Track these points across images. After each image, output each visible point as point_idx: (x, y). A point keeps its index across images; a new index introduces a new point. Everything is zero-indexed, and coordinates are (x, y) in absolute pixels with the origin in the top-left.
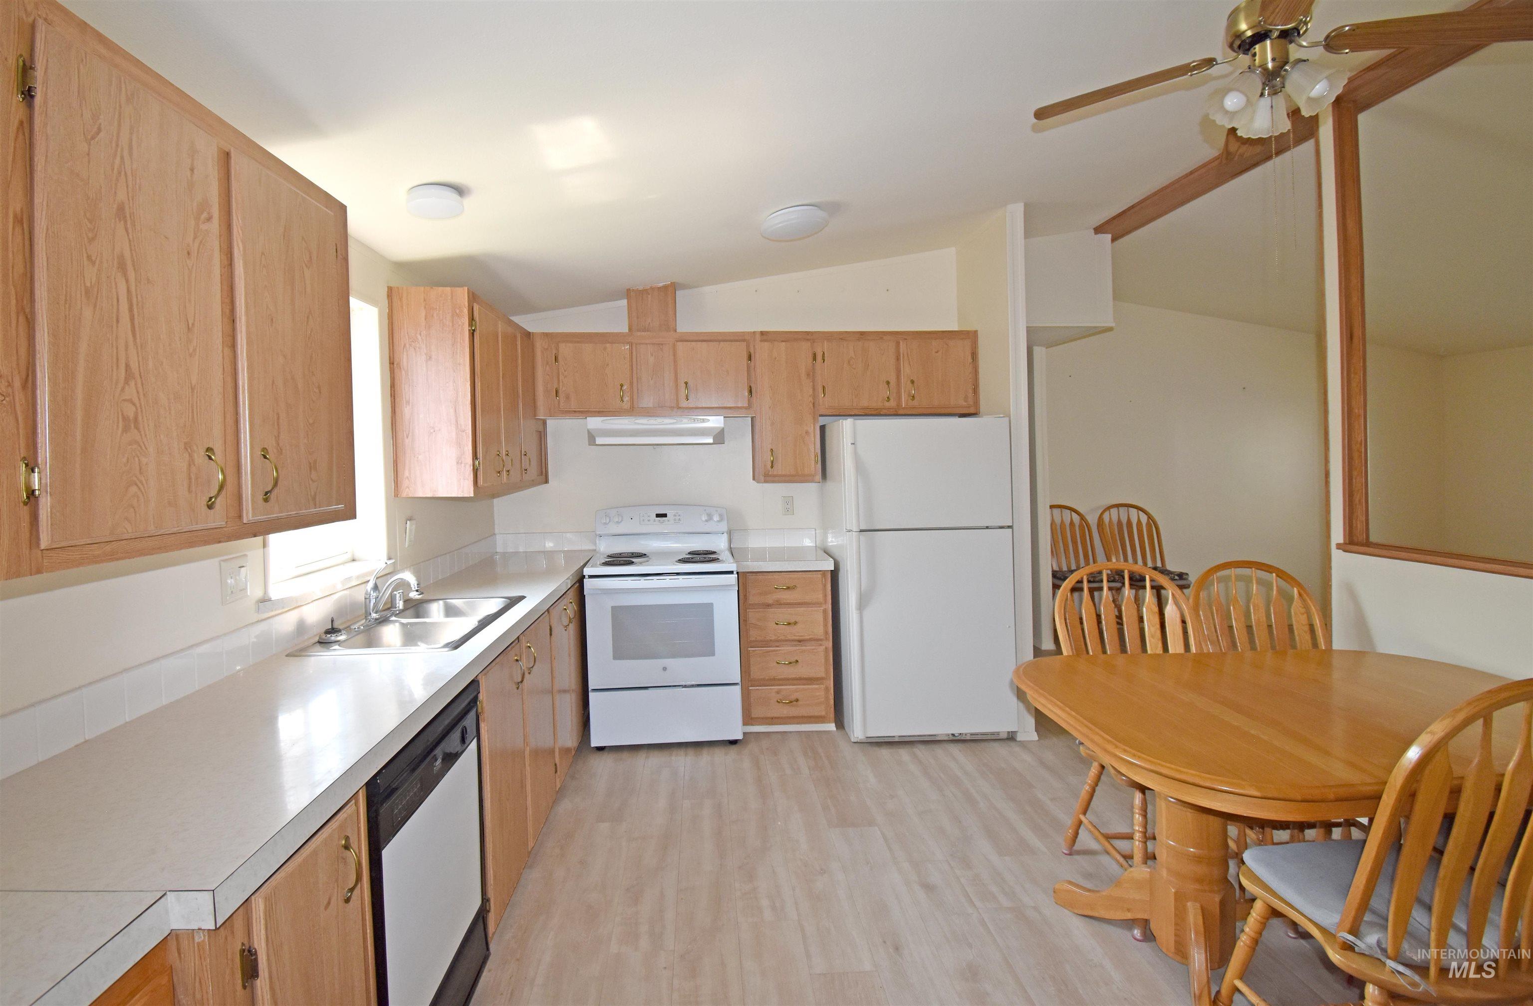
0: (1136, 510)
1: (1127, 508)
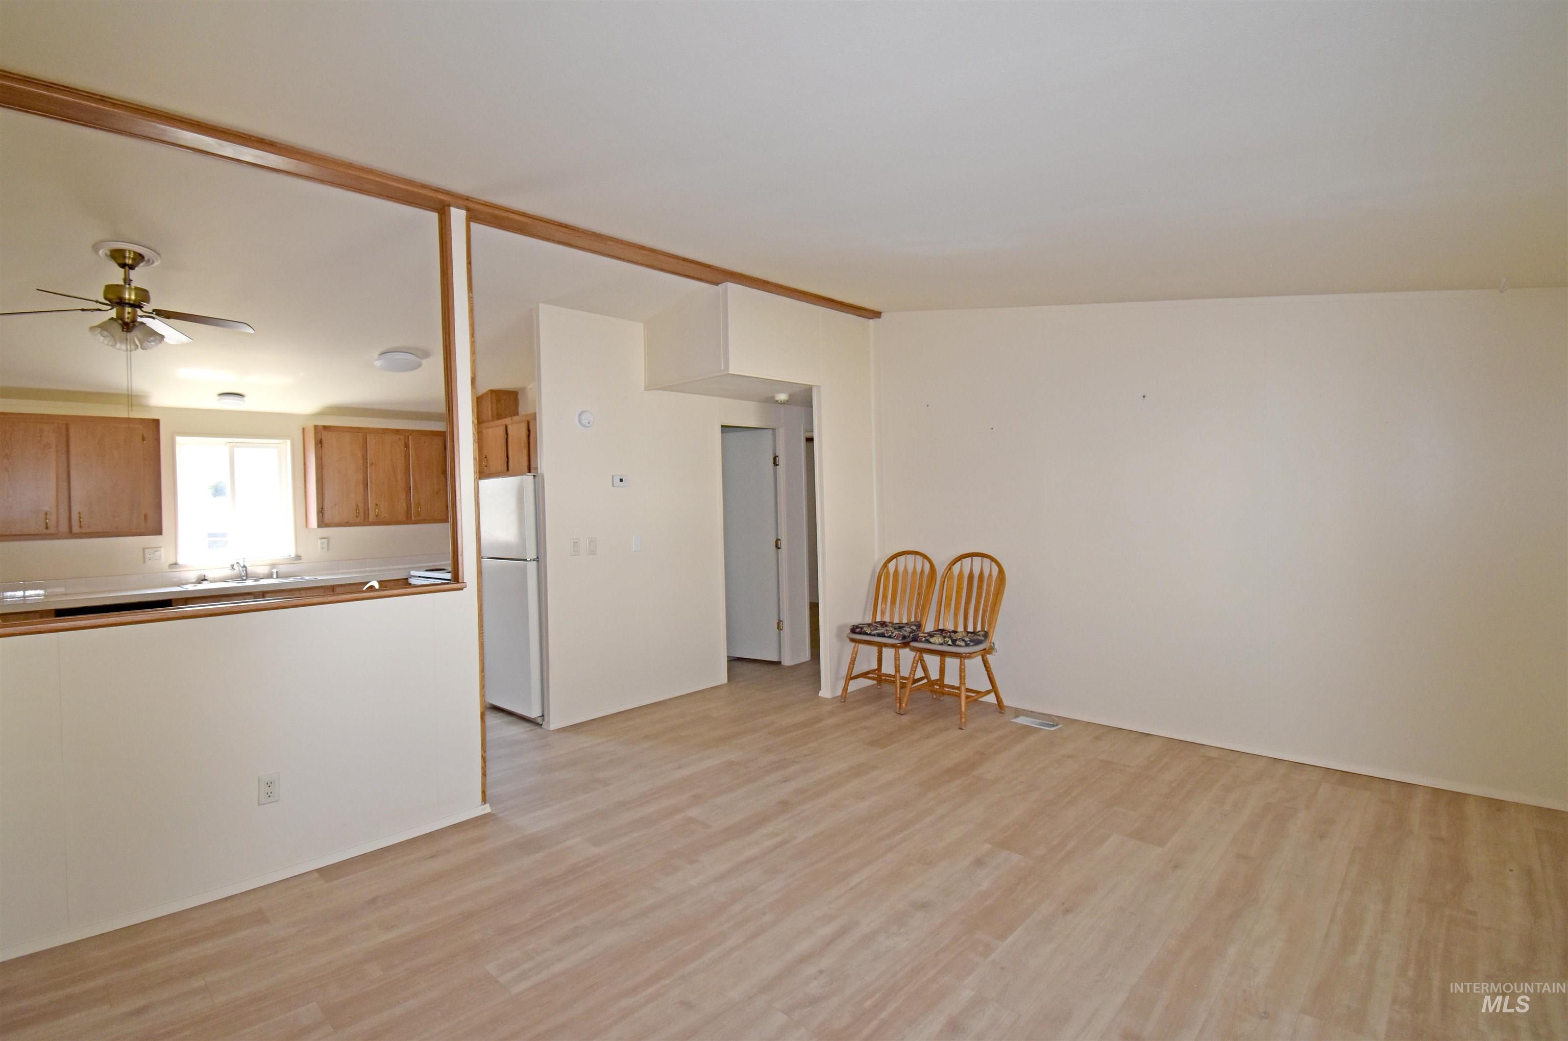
0: (989, 560)
1: (980, 558)
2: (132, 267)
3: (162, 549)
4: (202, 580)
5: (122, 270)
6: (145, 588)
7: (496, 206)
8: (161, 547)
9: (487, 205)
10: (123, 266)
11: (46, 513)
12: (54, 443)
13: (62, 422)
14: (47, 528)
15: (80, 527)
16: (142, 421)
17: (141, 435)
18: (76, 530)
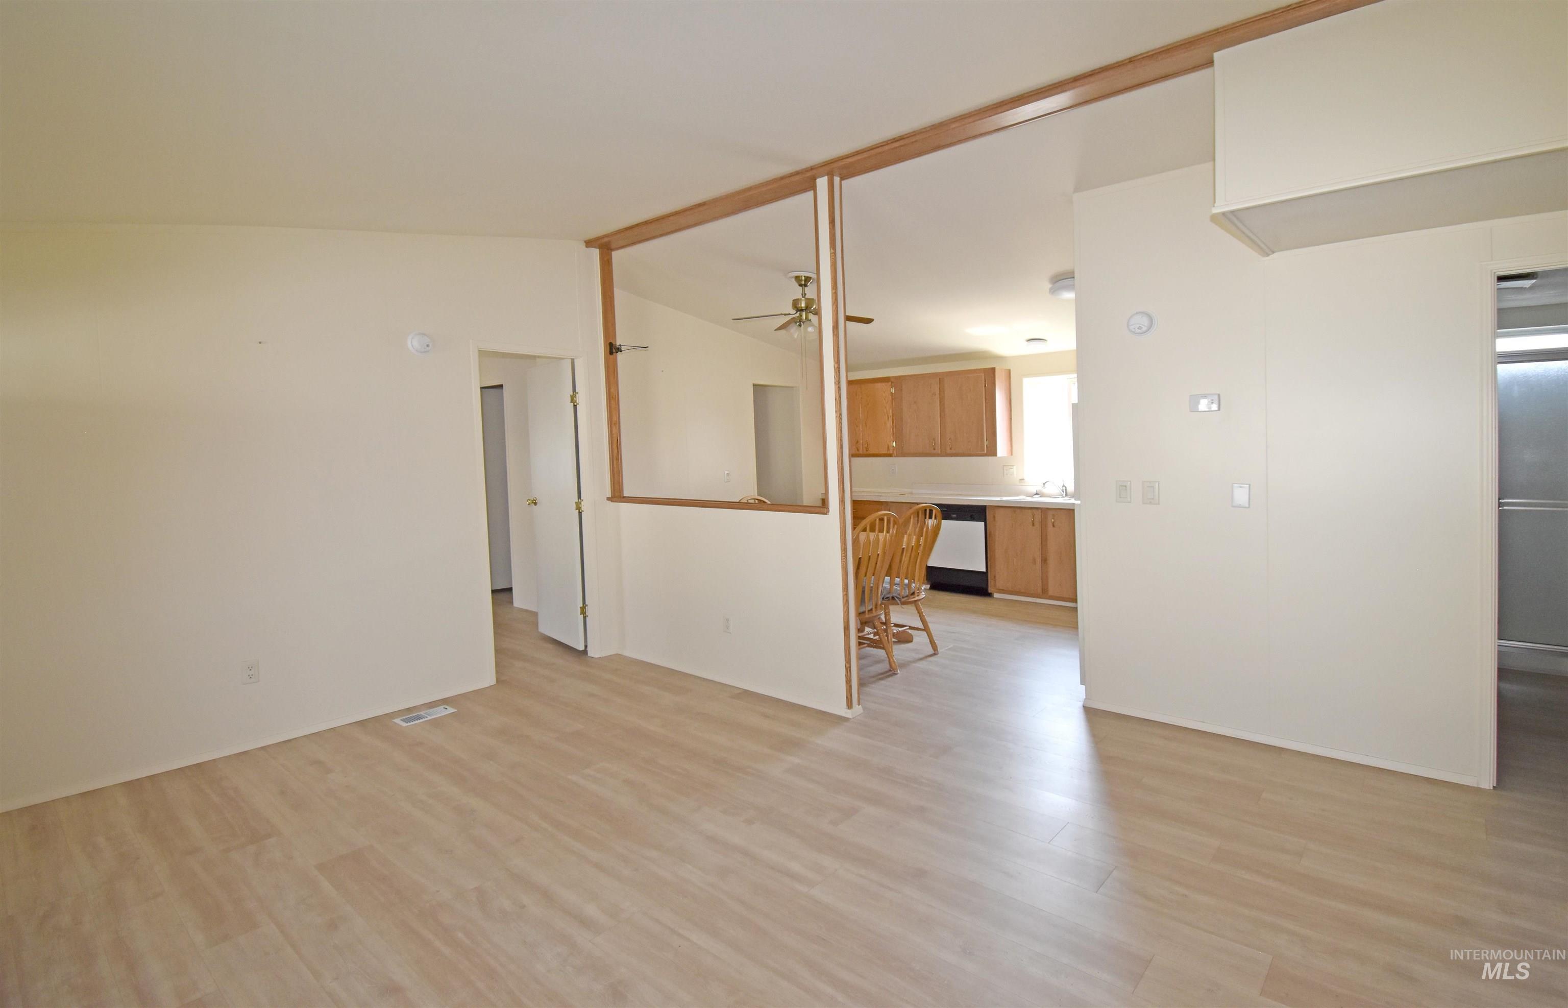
2: (805, 285)
3: (1015, 467)
4: (1035, 494)
5: (801, 288)
6: (1009, 496)
7: (829, 162)
8: (1013, 466)
9: (825, 165)
10: (801, 285)
11: (934, 439)
12: (938, 392)
13: (941, 378)
14: (934, 449)
15: (951, 449)
16: (985, 370)
17: (984, 380)
18: (949, 451)
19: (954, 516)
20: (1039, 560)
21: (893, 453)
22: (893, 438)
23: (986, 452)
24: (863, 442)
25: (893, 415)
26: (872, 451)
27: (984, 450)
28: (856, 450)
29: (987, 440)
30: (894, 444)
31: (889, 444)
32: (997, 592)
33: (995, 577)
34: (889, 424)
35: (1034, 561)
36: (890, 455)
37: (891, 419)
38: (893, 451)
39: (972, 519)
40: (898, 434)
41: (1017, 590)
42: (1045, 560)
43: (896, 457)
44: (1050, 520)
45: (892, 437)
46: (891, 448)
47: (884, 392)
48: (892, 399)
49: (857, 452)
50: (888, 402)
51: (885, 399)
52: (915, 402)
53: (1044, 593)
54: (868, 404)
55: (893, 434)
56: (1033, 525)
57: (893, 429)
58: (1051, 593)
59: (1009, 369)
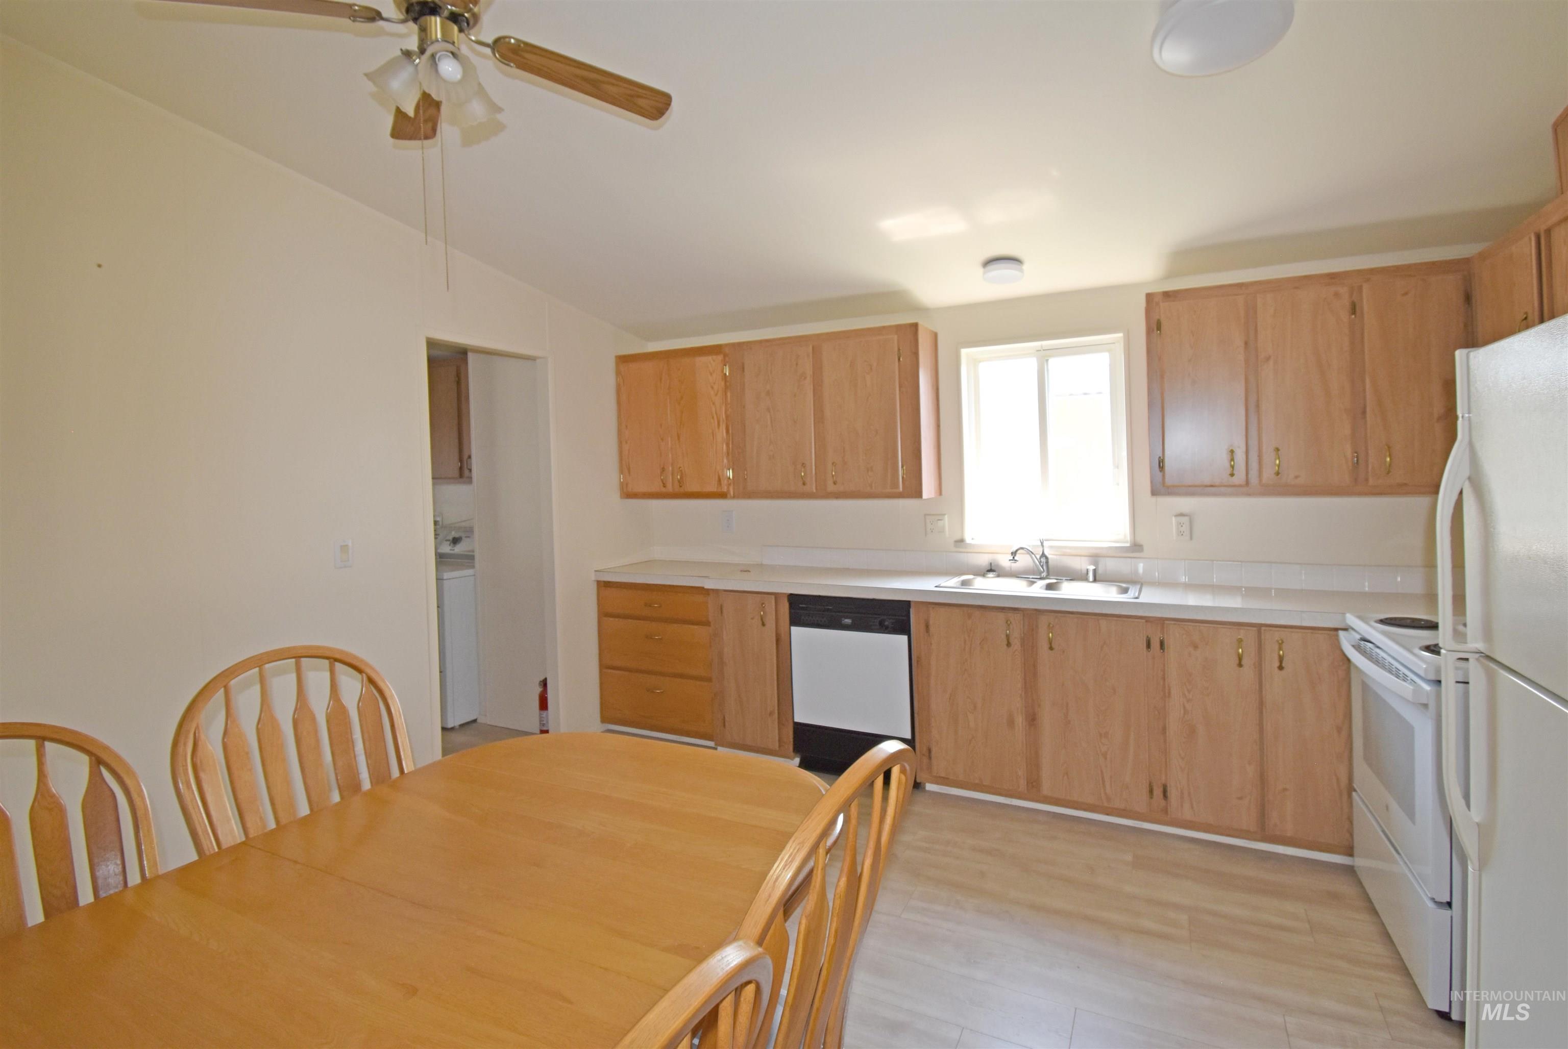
8: (945, 515)
11: (803, 465)
12: (809, 372)
13: (816, 343)
14: (804, 484)
15: (835, 483)
16: (899, 328)
17: (896, 349)
18: (831, 488)
19: (848, 621)
20: (1020, 720)
21: (728, 490)
22: (728, 461)
23: (901, 489)
24: (673, 470)
25: (727, 417)
26: (693, 486)
27: (898, 487)
28: (662, 485)
29: (902, 467)
30: (730, 474)
31: (720, 474)
32: (932, 782)
33: (930, 751)
34: (721, 433)
35: (1011, 723)
36: (723, 496)
37: (723, 427)
38: (728, 488)
39: (883, 628)
40: (737, 458)
41: (977, 781)
42: (1032, 720)
43: (734, 497)
44: (1043, 635)
45: (725, 461)
46: (724, 482)
47: (711, 374)
48: (726, 387)
49: (664, 490)
50: (718, 391)
51: (712, 388)
52: (768, 393)
53: (1033, 789)
54: (682, 398)
55: (728, 454)
56: (1009, 644)
57: (728, 445)
58: (1046, 790)
59: (935, 331)
